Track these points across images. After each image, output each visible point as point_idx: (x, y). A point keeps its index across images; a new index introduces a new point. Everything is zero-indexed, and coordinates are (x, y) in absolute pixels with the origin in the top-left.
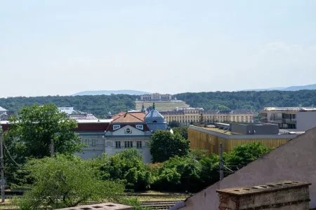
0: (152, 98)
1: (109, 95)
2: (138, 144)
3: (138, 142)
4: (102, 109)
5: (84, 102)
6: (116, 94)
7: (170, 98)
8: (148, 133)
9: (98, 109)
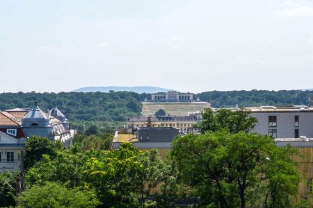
0: (167, 98)
1: (107, 92)
2: (8, 156)
3: (8, 153)
4: (94, 113)
5: (69, 101)
6: (116, 91)
7: (191, 98)
8: (22, 140)
9: (88, 112)
